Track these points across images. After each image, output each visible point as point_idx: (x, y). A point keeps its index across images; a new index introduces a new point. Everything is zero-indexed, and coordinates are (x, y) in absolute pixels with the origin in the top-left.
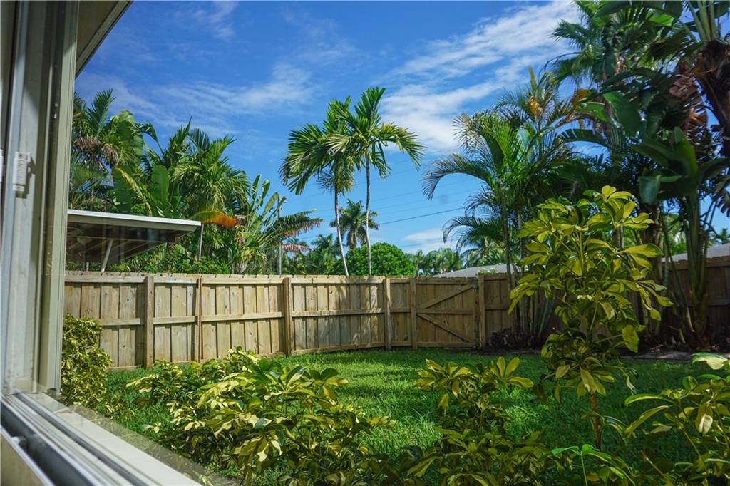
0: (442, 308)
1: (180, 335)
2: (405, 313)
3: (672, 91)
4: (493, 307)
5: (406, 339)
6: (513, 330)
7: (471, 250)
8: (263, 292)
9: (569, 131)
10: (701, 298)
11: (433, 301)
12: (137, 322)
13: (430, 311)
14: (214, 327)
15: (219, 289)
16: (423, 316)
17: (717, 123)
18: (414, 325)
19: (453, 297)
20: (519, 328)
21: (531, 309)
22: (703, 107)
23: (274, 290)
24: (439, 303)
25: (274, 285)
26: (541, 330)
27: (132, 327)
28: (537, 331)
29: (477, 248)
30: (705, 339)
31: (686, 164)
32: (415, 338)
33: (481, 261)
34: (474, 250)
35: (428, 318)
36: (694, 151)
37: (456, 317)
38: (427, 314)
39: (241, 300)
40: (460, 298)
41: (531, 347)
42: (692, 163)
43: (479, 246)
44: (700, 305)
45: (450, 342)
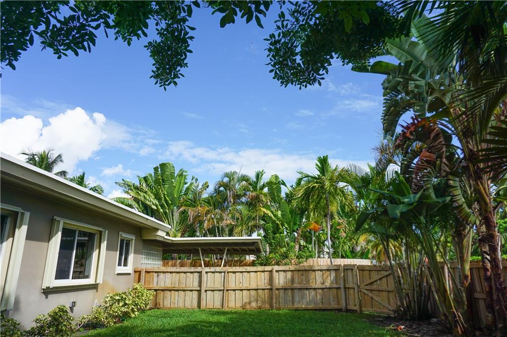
0: (374, 287)
1: (218, 295)
8: (261, 275)
11: (369, 281)
12: (199, 289)
14: (234, 292)
15: (237, 274)
16: (364, 291)
18: (357, 297)
19: (381, 279)
23: (267, 274)
24: (372, 283)
25: (267, 271)
27: (197, 290)
35: (366, 292)
37: (384, 292)
38: (366, 290)
39: (248, 279)
40: (386, 280)
45: (382, 310)
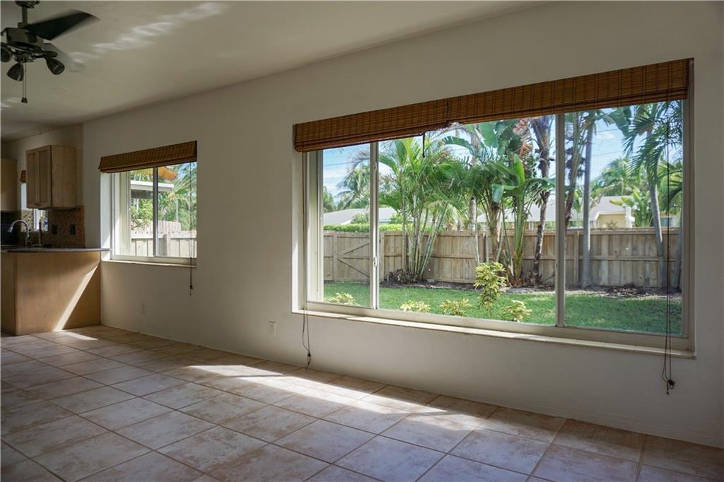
2: (329, 257)
3: (514, 130)
4: (389, 254)
5: (329, 275)
6: (404, 271)
7: (345, 192)
9: (449, 137)
10: (519, 256)
11: (349, 250)
13: (345, 256)
16: (342, 260)
17: (538, 148)
18: (335, 265)
19: (363, 247)
20: (408, 269)
21: (416, 258)
22: (531, 139)
24: (352, 251)
26: (422, 272)
28: (420, 272)
29: (350, 190)
30: (520, 280)
31: (519, 178)
32: (335, 275)
33: (353, 202)
34: (348, 192)
35: (344, 261)
36: (523, 169)
38: (344, 258)
41: (416, 283)
42: (522, 177)
43: (352, 188)
44: (519, 260)
45: (359, 278)
